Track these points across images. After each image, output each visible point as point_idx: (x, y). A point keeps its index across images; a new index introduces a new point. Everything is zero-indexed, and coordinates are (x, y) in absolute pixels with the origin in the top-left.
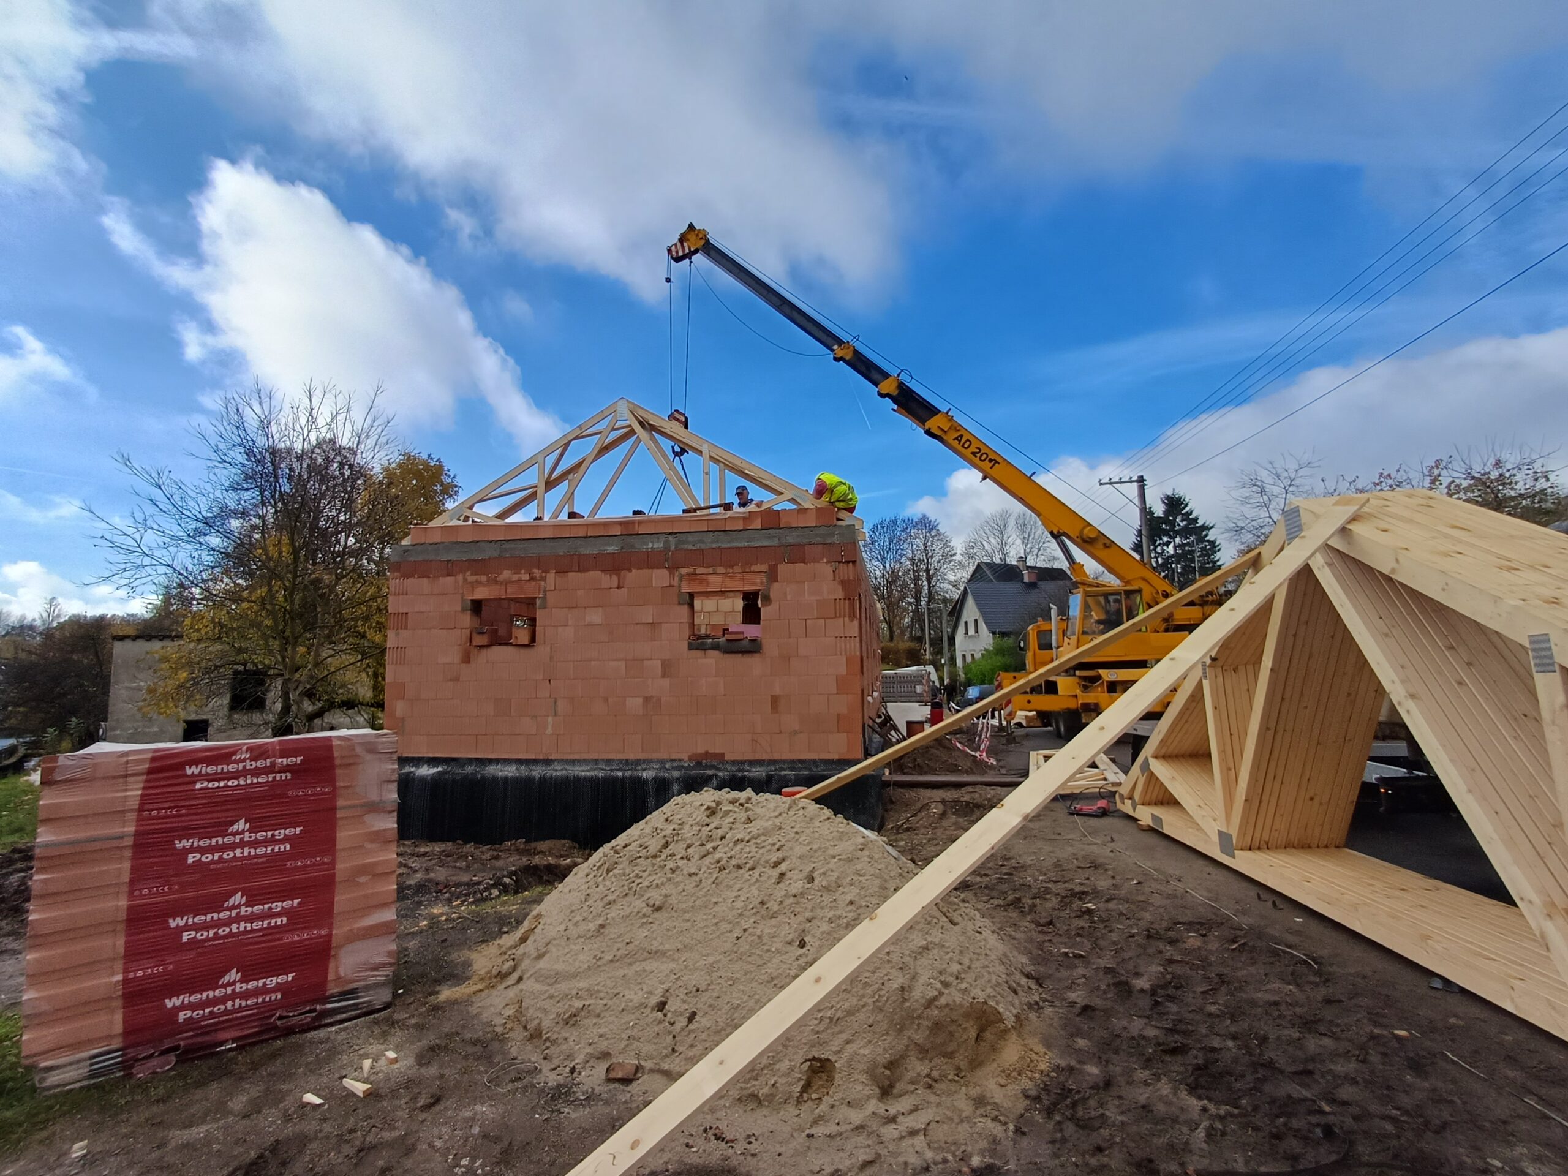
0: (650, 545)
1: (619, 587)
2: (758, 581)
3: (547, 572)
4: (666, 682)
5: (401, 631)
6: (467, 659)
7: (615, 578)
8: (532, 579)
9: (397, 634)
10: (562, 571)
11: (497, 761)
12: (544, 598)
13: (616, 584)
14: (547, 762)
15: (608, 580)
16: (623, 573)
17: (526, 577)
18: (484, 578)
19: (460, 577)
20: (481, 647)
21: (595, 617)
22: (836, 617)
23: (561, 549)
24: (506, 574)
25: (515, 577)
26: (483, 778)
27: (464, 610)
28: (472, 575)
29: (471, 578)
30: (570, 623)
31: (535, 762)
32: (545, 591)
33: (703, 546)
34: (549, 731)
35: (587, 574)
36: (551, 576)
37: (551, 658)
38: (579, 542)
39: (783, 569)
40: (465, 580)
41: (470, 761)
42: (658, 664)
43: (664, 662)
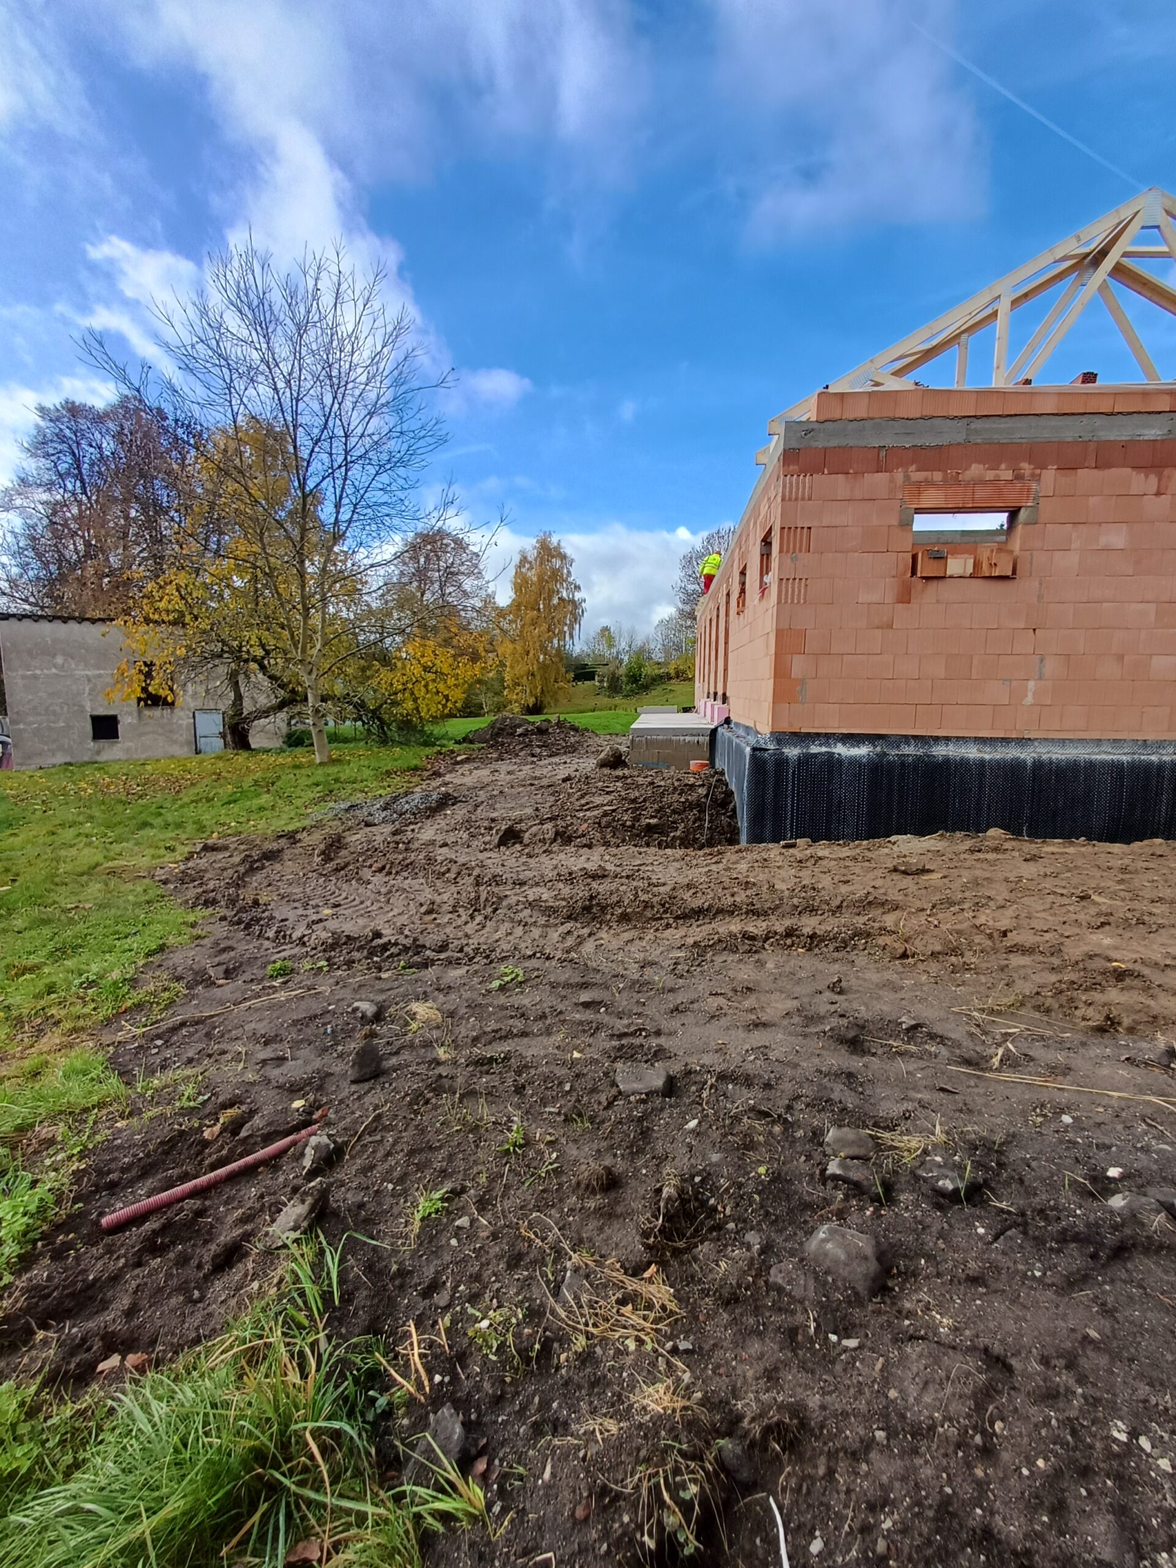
1: (1158, 494)
3: (1044, 467)
5: (800, 556)
6: (905, 596)
7: (1153, 480)
9: (794, 559)
10: (1068, 467)
11: (947, 739)
12: (1036, 507)
13: (1154, 489)
14: (1022, 742)
15: (1142, 483)
16: (1167, 472)
17: (1008, 475)
18: (938, 476)
19: (899, 475)
20: (927, 578)
21: (1116, 538)
23: (1071, 431)
24: (976, 470)
25: (990, 475)
27: (903, 523)
28: (918, 470)
29: (917, 476)
30: (1073, 546)
31: (1005, 741)
32: (1036, 498)
34: (1029, 699)
35: (1107, 472)
36: (1049, 475)
37: (1040, 597)
38: (1098, 421)
40: (907, 477)
41: (906, 739)
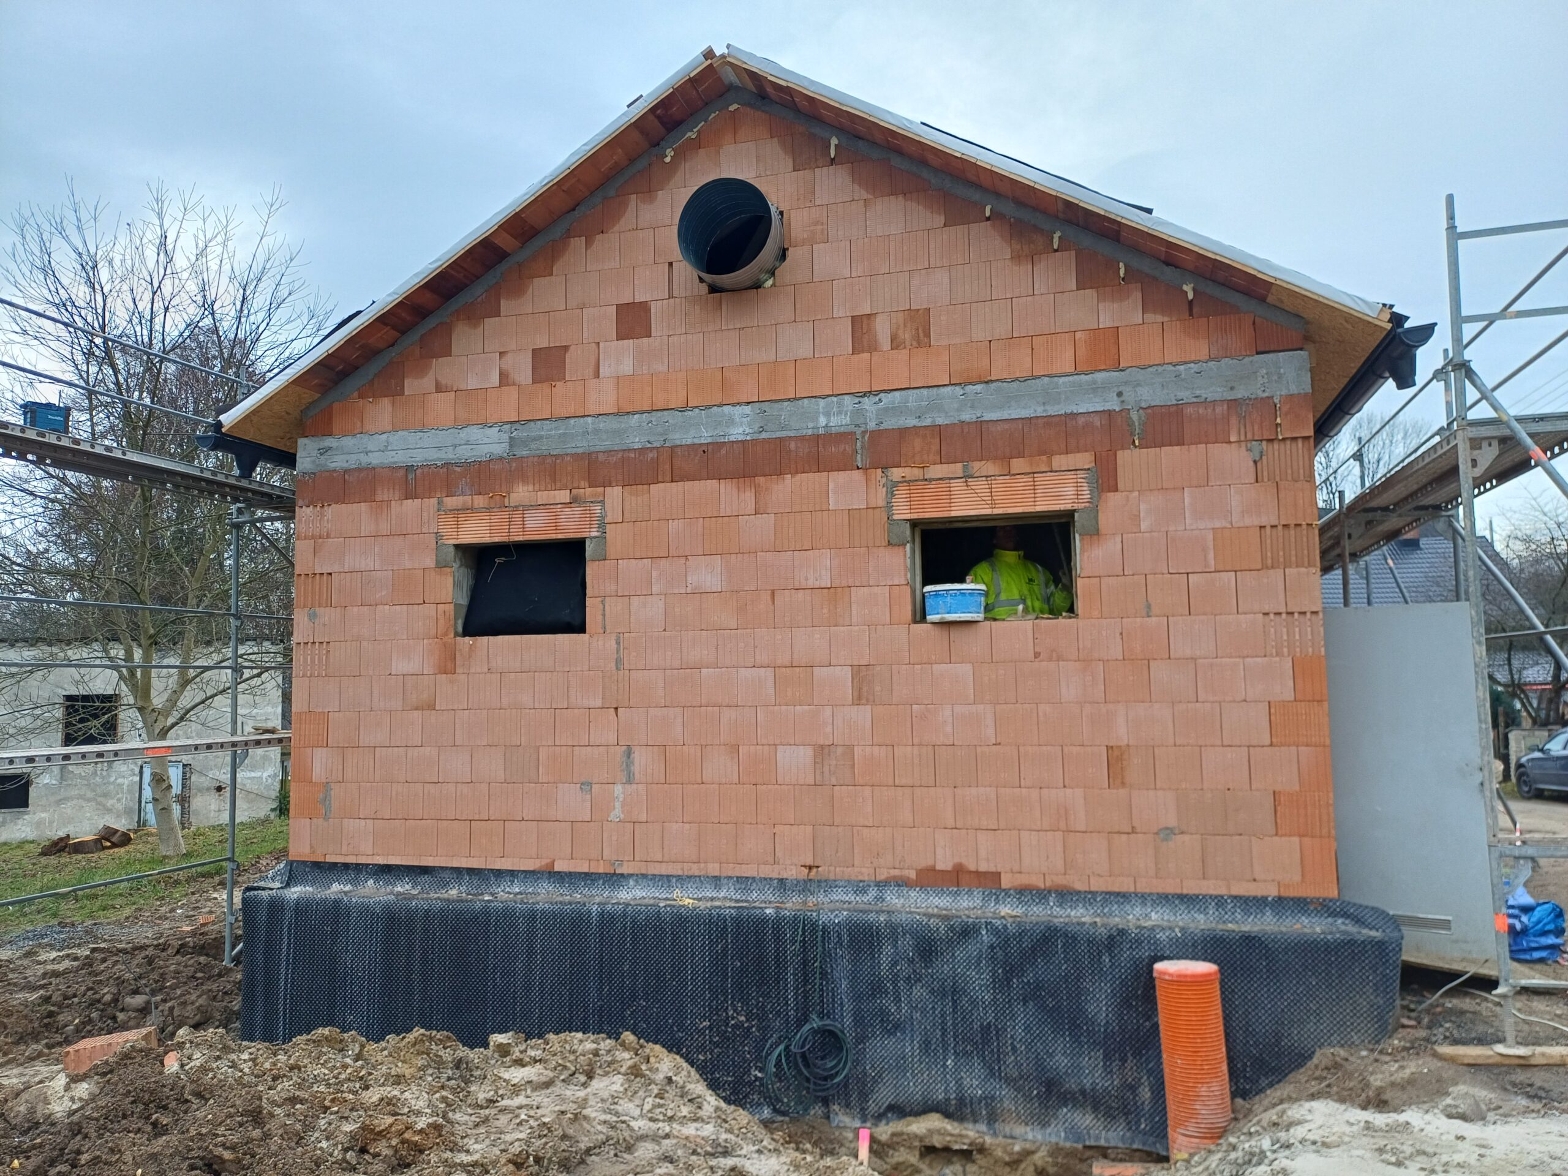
0: (822, 421)
1: (757, 512)
2: (1070, 490)
3: (606, 485)
4: (863, 715)
5: (319, 611)
6: (448, 664)
7: (749, 496)
8: (575, 501)
9: (312, 617)
10: (636, 483)
11: (513, 874)
12: (601, 540)
13: (751, 506)
14: (614, 879)
15: (733, 498)
16: (765, 482)
17: (562, 497)
18: (480, 501)
19: (432, 502)
21: (708, 575)
22: (1265, 567)
23: (637, 434)
24: (524, 492)
25: (542, 497)
26: (486, 912)
27: (441, 565)
28: (454, 495)
29: (454, 502)
30: (655, 589)
31: (589, 878)
32: (602, 526)
35: (688, 486)
36: (615, 494)
37: (619, 662)
38: (670, 419)
39: (1126, 458)
40: (441, 504)
41: (458, 873)
42: (845, 674)
43: (857, 670)
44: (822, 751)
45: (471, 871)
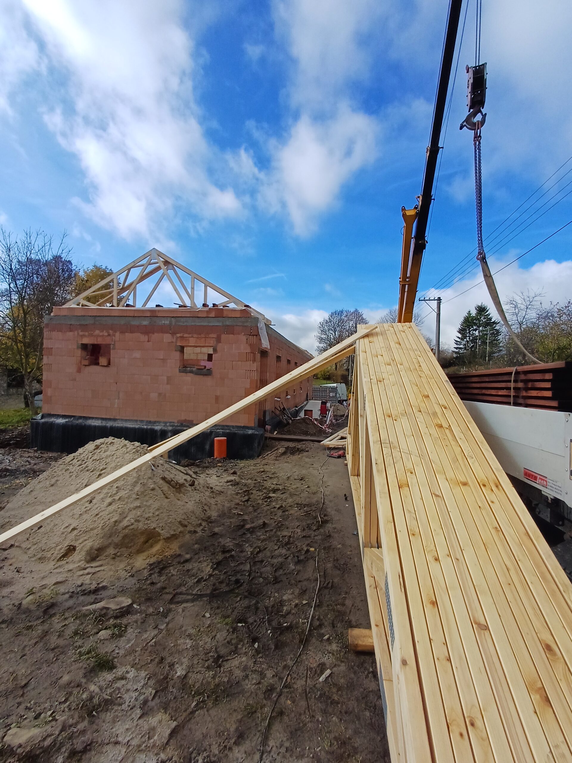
0: (163, 322)
1: (148, 341)
2: (212, 342)
3: (115, 332)
4: (168, 387)
5: (50, 357)
6: (79, 371)
7: (147, 337)
8: (109, 335)
9: (48, 358)
10: (122, 332)
11: (93, 418)
12: (114, 345)
13: (147, 340)
14: (115, 420)
15: (143, 338)
16: (150, 335)
17: (106, 334)
18: (87, 334)
19: (76, 333)
20: (85, 365)
21: (137, 354)
22: (246, 361)
23: (123, 322)
24: (97, 332)
25: (101, 334)
26: (85, 425)
27: (78, 348)
28: (81, 331)
29: (81, 333)
30: (126, 357)
31: (110, 419)
32: (115, 342)
33: (188, 324)
34: (116, 406)
35: (134, 334)
36: (118, 334)
37: (117, 372)
38: (130, 318)
39: (223, 337)
40: (78, 334)
41: (80, 417)
42: (165, 378)
43: (168, 377)
44: (160, 394)
45: (84, 417)
